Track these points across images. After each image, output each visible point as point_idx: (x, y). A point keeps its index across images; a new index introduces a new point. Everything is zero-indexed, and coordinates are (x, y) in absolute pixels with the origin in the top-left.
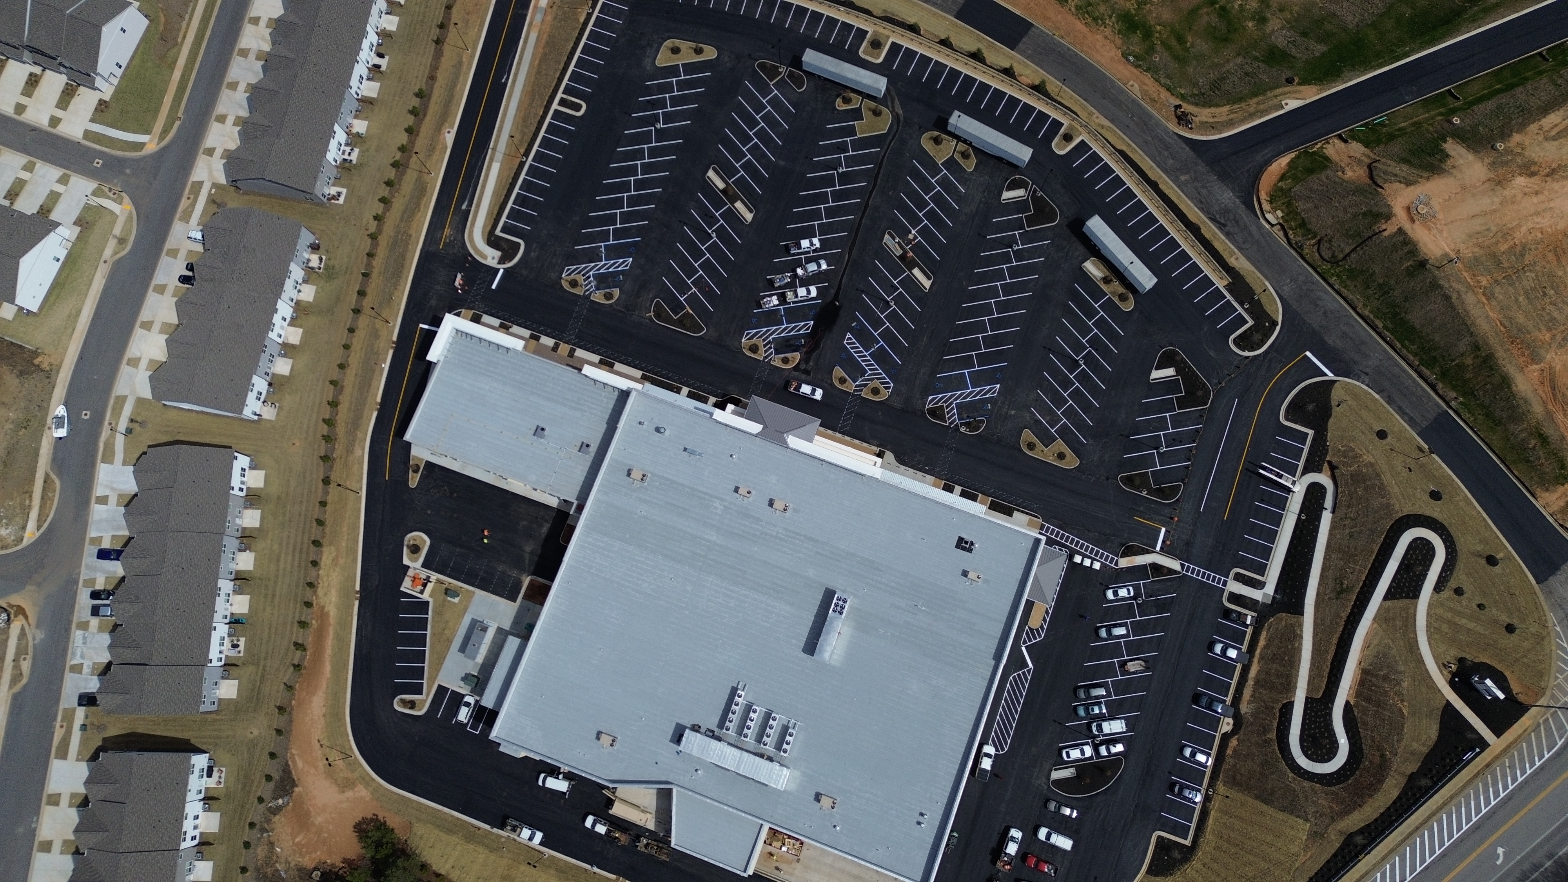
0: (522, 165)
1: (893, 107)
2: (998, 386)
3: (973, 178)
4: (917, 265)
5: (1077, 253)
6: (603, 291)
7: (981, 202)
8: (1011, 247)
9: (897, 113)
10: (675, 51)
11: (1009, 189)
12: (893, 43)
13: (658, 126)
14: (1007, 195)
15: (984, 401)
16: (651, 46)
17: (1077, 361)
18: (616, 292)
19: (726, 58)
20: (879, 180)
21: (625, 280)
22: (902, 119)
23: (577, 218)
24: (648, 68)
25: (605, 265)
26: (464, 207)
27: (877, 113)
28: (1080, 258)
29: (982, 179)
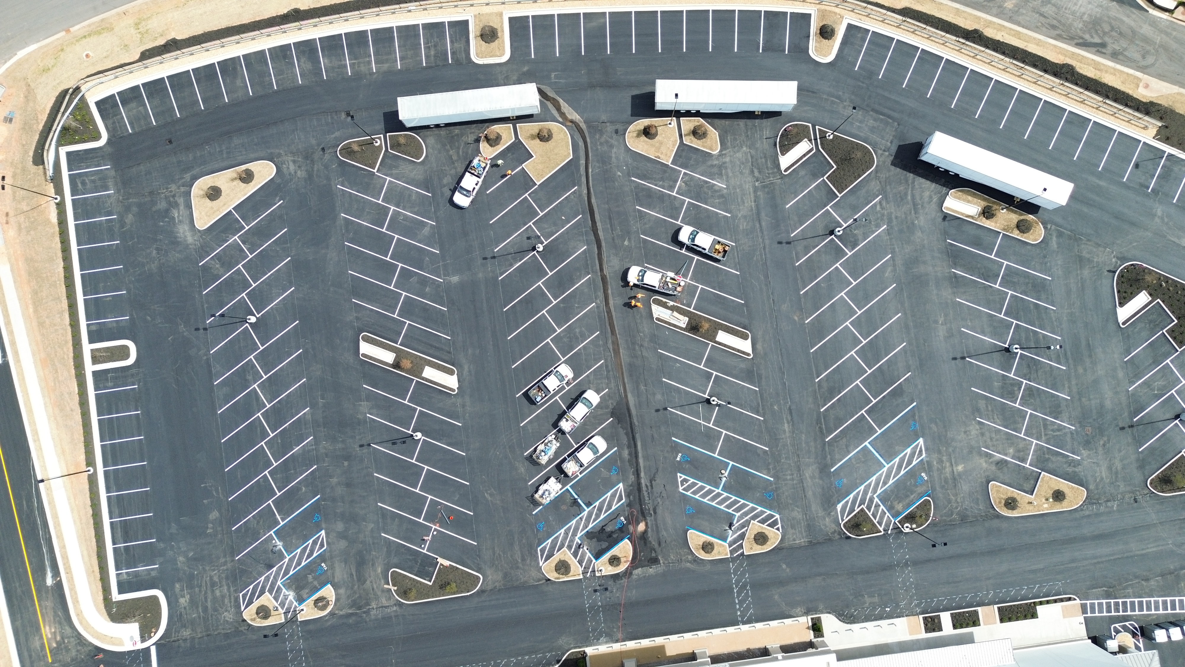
0: (92, 480)
1: (562, 115)
2: (921, 441)
3: (727, 159)
4: (716, 327)
5: (927, 194)
6: (311, 601)
7: (756, 190)
8: (832, 233)
9: (572, 121)
10: (214, 193)
11: (785, 149)
12: (511, 19)
13: (253, 319)
14: (786, 161)
15: (912, 474)
16: (176, 205)
17: (1007, 350)
18: (328, 592)
19: (292, 167)
20: (601, 233)
21: (332, 567)
22: (583, 126)
23: (214, 515)
24: (190, 240)
25: (291, 560)
26: (49, 581)
27: (544, 137)
28: (935, 200)
29: (739, 155)
